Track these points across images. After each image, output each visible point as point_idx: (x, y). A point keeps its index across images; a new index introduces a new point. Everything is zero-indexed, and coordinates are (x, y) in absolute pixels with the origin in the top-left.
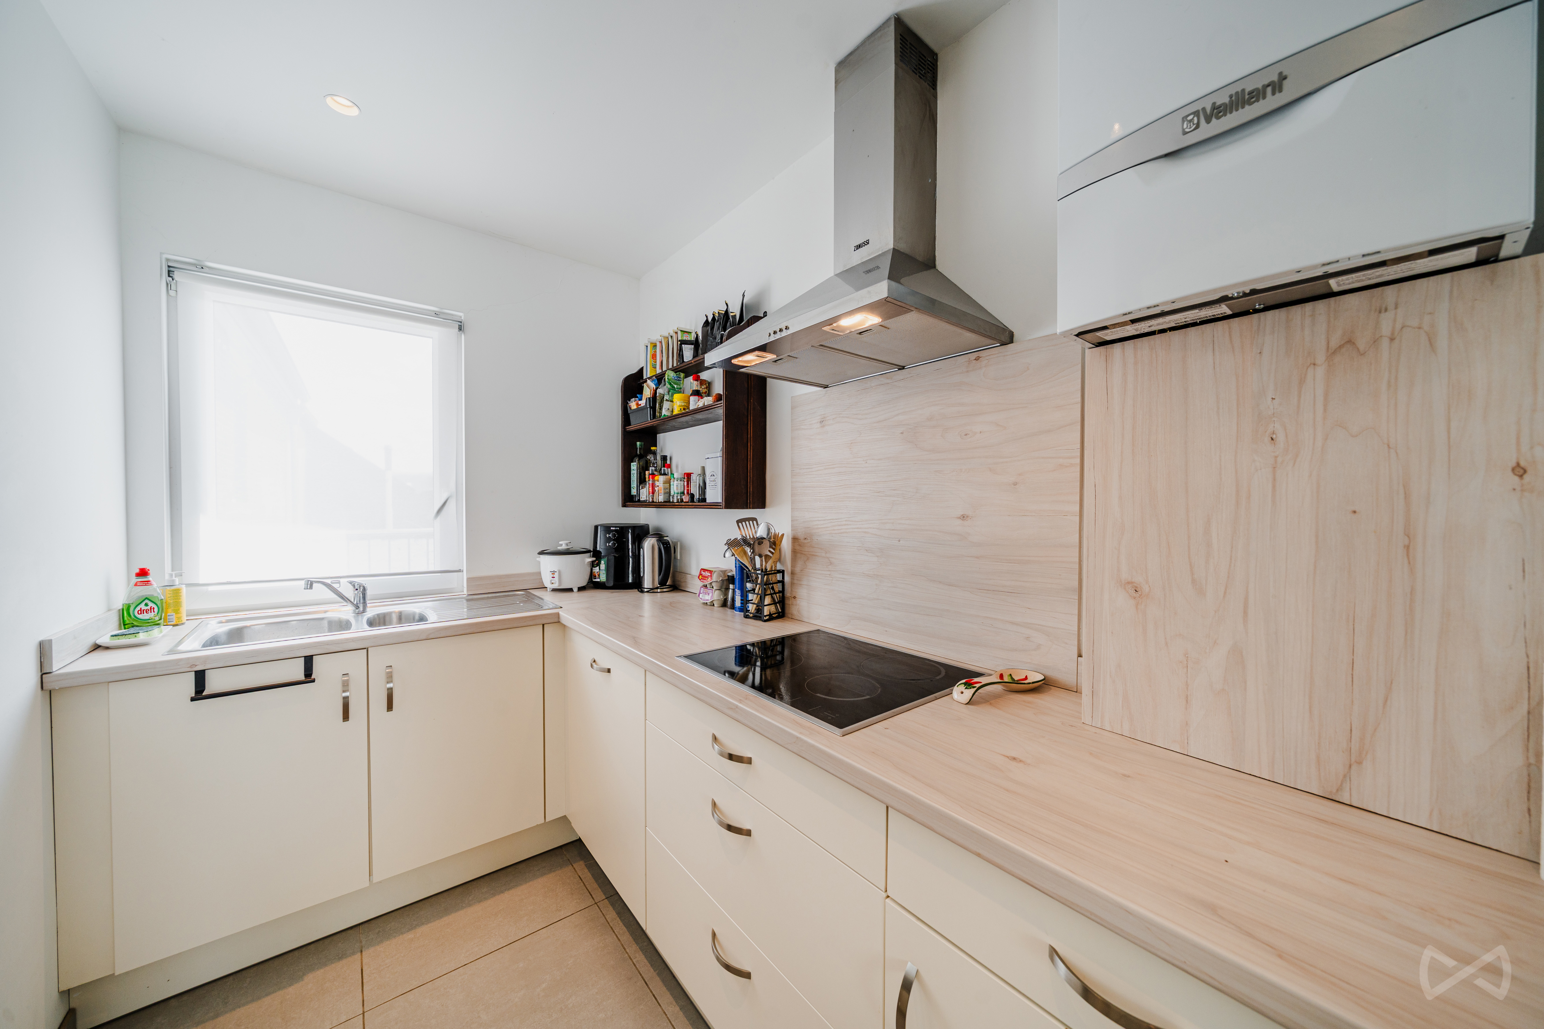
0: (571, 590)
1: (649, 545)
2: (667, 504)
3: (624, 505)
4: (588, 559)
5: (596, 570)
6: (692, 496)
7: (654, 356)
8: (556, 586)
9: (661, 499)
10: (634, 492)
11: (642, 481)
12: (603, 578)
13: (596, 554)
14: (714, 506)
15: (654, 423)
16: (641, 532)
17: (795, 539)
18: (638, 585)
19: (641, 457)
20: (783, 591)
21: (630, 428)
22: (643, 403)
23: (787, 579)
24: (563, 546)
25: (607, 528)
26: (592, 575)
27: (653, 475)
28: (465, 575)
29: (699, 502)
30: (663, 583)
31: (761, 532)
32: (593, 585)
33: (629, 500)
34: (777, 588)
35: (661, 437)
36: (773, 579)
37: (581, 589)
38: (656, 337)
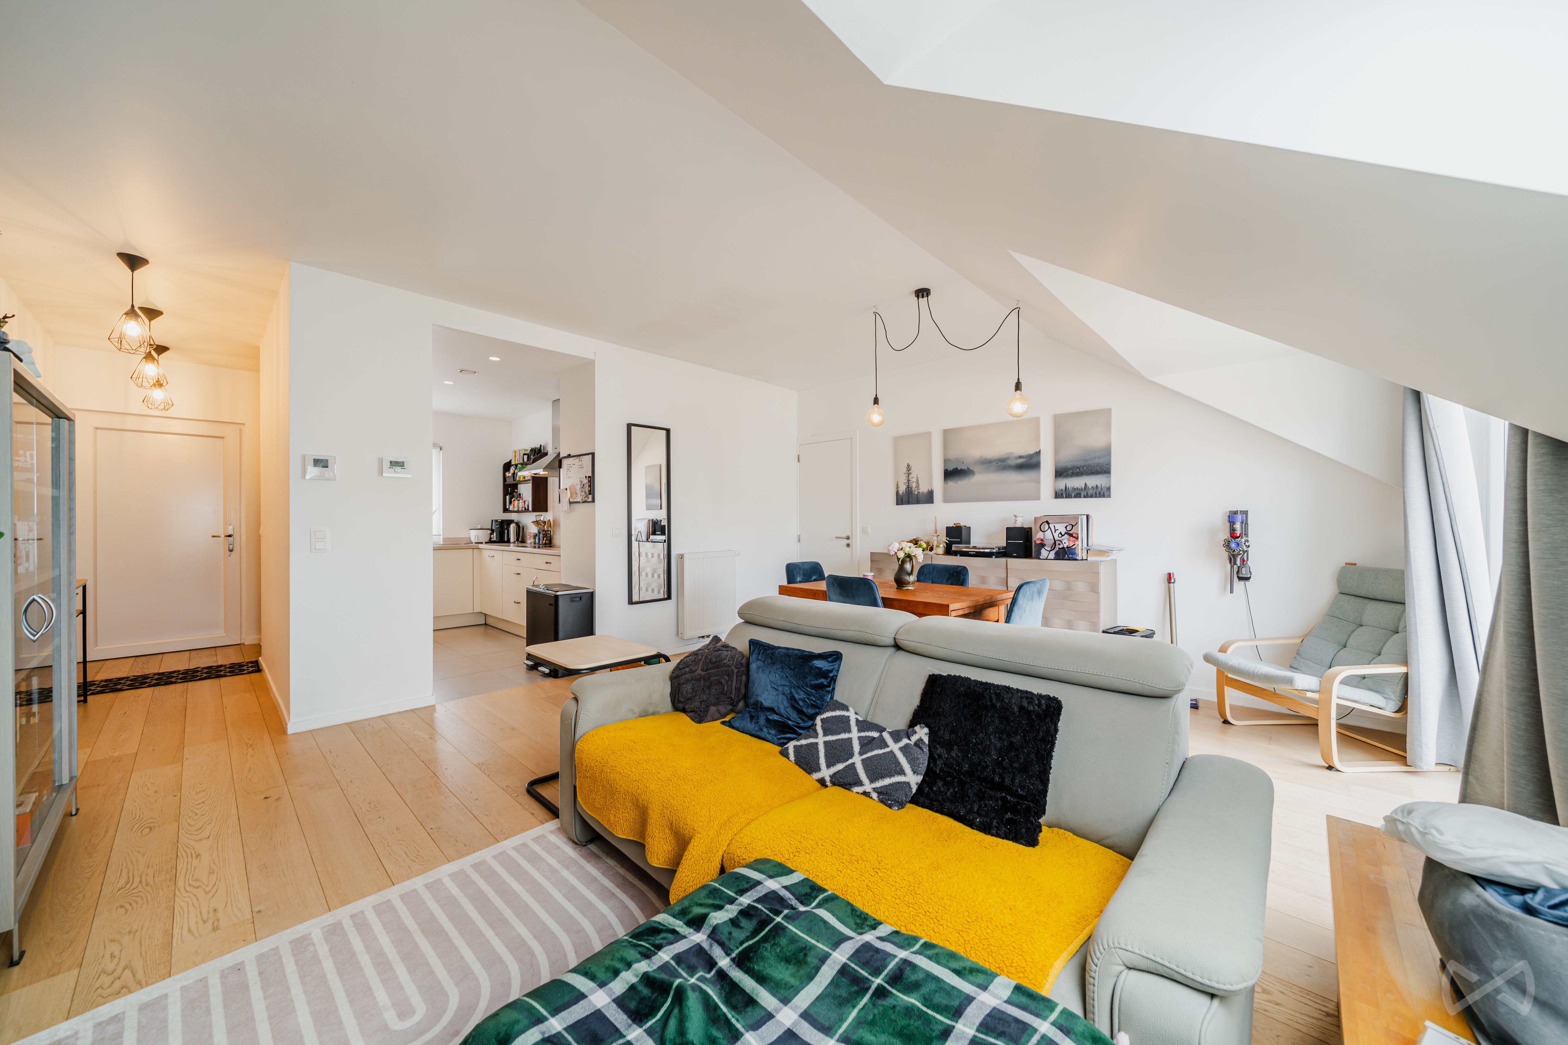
0: (482, 543)
1: (512, 526)
2: (518, 512)
3: (504, 512)
4: (489, 532)
5: (492, 536)
6: (525, 508)
7: (515, 456)
8: (476, 541)
9: (516, 509)
10: (508, 507)
11: (510, 503)
12: (495, 539)
13: (492, 530)
14: (530, 512)
15: (514, 482)
16: (510, 522)
17: (553, 521)
18: (508, 541)
19: (510, 494)
20: (550, 537)
21: (506, 483)
22: (510, 475)
23: (552, 533)
24: (479, 527)
25: (496, 521)
26: (491, 538)
27: (514, 501)
28: (441, 537)
29: (526, 510)
30: (518, 540)
31: (542, 519)
32: (491, 542)
33: (506, 510)
34: (548, 536)
35: (519, 486)
36: (547, 533)
37: (486, 543)
38: (516, 449)
